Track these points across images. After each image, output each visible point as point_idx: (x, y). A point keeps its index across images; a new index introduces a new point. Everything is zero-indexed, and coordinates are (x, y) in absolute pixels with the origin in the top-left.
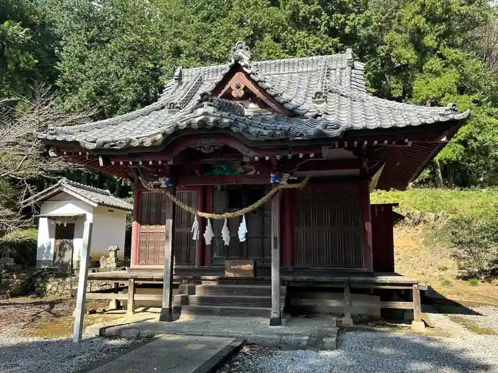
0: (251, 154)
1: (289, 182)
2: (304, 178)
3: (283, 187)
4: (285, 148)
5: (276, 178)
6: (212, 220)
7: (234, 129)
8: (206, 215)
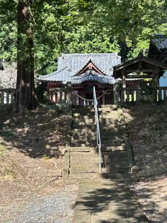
0: (101, 86)
1: (107, 92)
2: (110, 91)
3: (105, 94)
4: (108, 85)
5: (104, 91)
6: (89, 101)
7: (98, 81)
8: (88, 100)
